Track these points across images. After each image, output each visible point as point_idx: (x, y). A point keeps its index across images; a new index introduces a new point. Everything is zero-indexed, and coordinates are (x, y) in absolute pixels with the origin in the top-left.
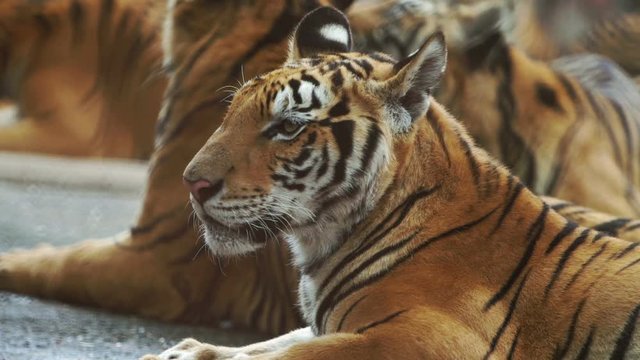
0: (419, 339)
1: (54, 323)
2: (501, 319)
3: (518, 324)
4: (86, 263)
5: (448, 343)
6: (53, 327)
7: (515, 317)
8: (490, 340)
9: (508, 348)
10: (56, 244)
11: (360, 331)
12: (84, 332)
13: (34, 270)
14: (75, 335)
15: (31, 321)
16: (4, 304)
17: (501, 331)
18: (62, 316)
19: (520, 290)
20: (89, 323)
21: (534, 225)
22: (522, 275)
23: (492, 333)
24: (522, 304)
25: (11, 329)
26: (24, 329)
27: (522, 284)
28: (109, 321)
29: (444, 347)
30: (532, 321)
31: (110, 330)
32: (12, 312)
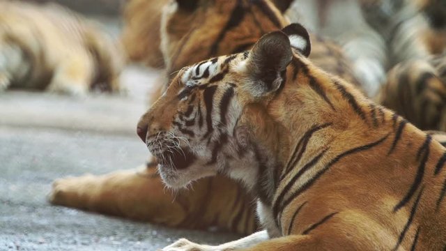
0: (348, 235)
1: (94, 228)
2: (406, 220)
3: (418, 224)
4: (116, 186)
5: (369, 236)
6: (92, 230)
7: (415, 219)
8: (399, 234)
9: (412, 240)
10: (95, 173)
11: (305, 233)
12: (114, 234)
13: (81, 191)
14: (108, 236)
15: (79, 226)
16: (60, 214)
17: (406, 228)
18: (99, 223)
19: (417, 201)
20: (118, 228)
21: (421, 149)
22: (419, 190)
23: (400, 229)
24: (419, 210)
25: (64, 232)
26: (73, 231)
27: (419, 197)
28: (131, 226)
29: (367, 240)
30: (428, 223)
31: (132, 233)
32: (65, 220)
